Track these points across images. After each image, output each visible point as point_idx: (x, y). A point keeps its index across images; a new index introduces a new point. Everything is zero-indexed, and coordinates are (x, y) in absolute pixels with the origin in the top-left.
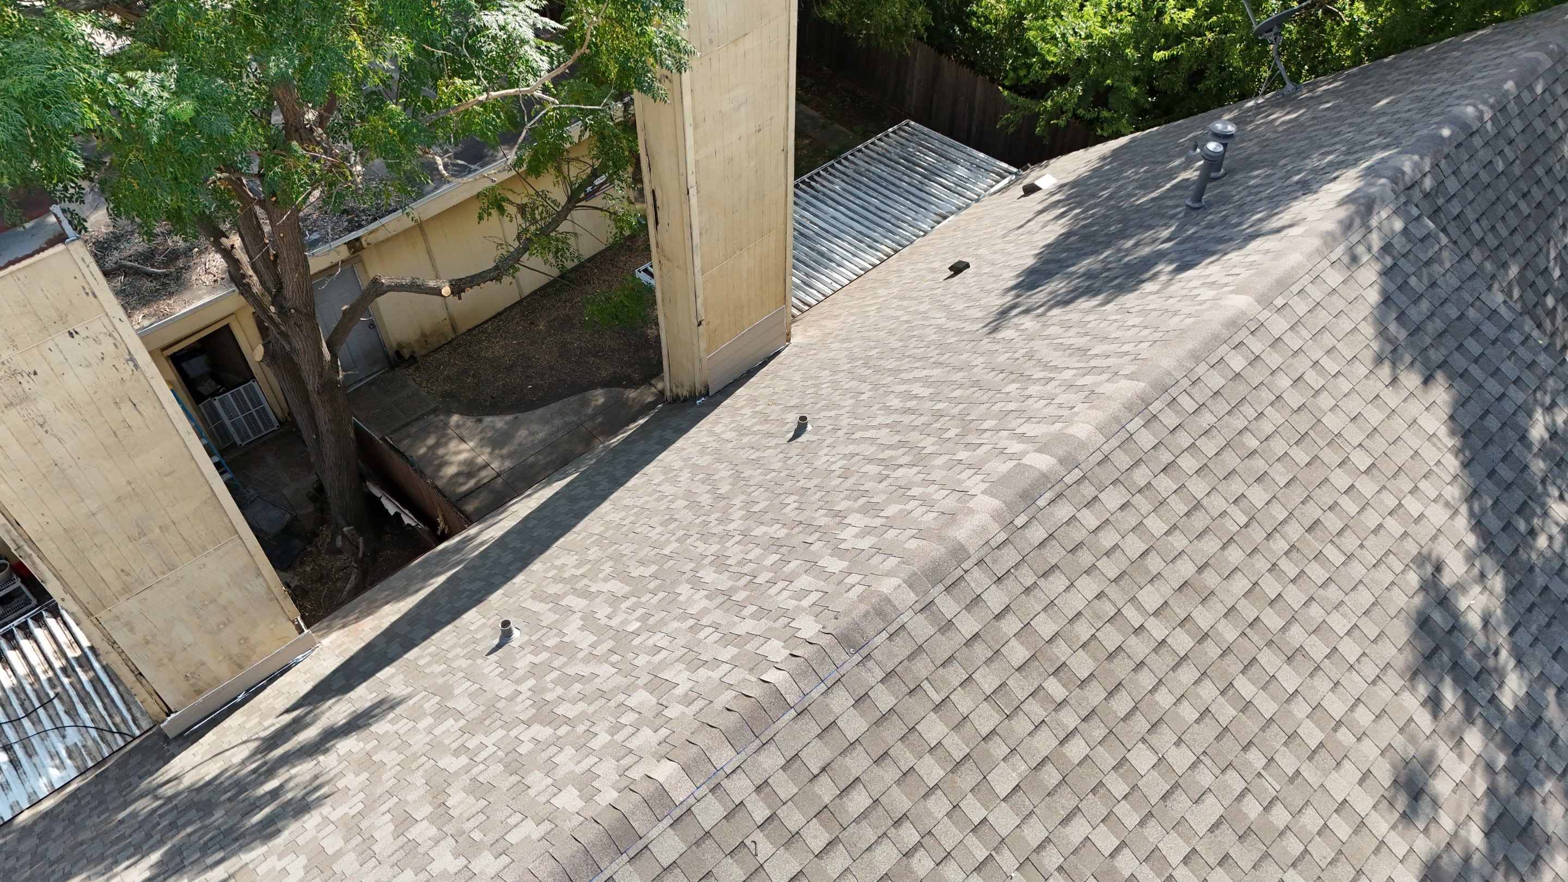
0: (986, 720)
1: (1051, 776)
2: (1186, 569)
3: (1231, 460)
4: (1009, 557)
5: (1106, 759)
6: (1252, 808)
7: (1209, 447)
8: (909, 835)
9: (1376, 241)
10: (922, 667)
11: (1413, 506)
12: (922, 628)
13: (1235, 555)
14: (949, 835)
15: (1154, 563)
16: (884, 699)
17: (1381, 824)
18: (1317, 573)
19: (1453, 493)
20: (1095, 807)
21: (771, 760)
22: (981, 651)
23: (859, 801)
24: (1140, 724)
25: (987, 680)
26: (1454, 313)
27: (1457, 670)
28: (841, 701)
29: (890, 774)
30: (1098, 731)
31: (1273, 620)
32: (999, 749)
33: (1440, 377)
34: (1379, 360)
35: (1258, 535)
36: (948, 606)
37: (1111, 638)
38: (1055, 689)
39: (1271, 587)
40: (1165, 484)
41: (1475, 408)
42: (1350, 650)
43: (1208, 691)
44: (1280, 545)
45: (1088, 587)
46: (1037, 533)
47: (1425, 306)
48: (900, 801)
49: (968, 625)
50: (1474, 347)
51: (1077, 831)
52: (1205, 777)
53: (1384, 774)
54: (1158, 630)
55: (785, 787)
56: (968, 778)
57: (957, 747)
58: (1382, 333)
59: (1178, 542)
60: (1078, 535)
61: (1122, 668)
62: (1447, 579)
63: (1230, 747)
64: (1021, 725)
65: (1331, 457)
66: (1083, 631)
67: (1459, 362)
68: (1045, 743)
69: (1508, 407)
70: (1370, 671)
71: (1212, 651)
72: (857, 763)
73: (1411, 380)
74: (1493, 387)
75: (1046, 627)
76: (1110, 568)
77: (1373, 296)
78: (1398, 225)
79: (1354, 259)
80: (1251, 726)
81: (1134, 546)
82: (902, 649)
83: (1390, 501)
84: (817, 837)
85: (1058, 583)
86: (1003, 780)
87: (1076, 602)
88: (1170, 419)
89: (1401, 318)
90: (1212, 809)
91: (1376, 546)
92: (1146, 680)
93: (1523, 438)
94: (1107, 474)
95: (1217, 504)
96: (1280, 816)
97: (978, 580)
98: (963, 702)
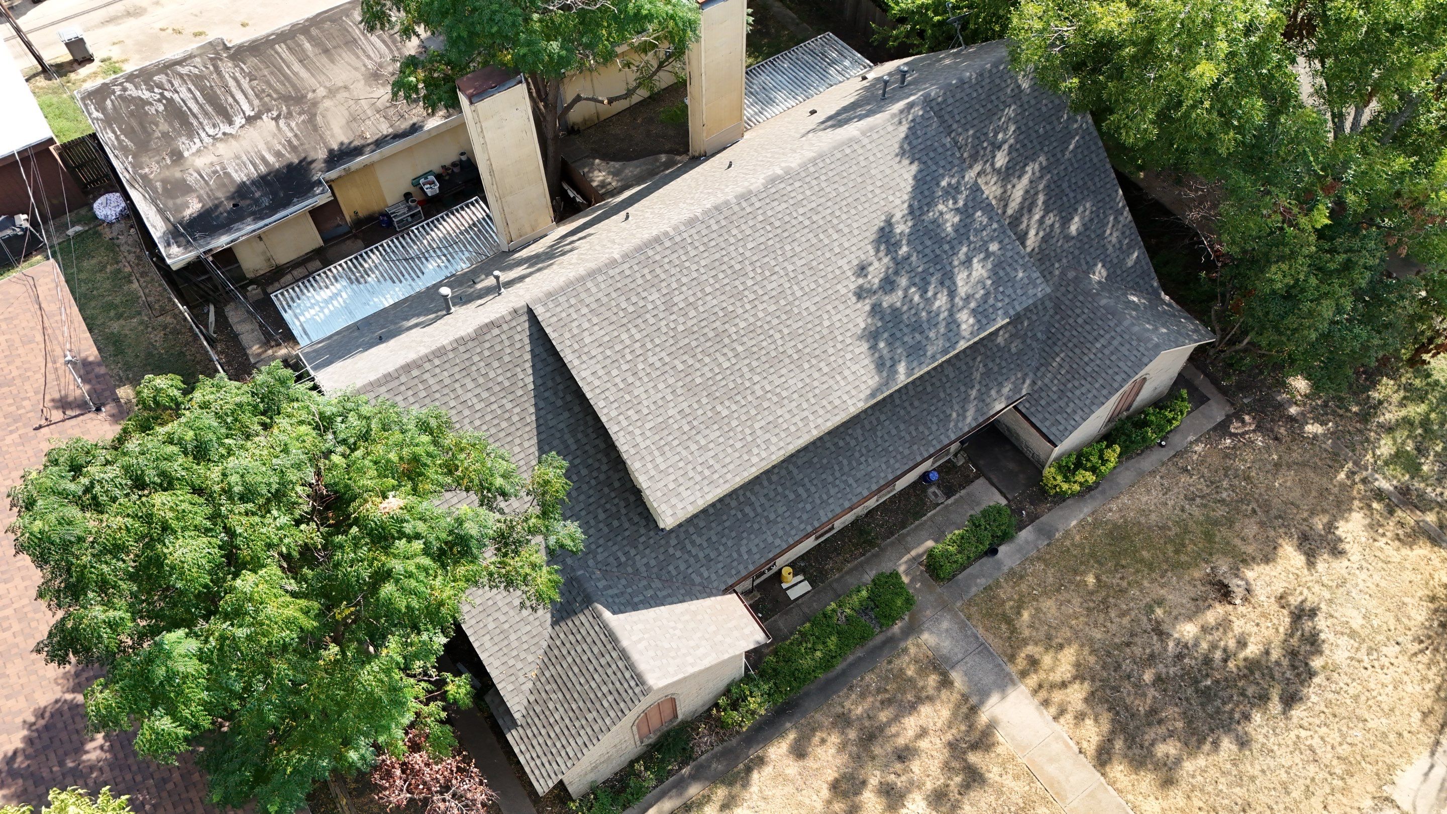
0: (749, 231)
1: (763, 247)
2: (814, 205)
3: (837, 178)
4: (764, 195)
5: (778, 246)
6: (814, 263)
7: (831, 174)
8: (724, 252)
9: (910, 117)
10: (735, 217)
11: (891, 198)
12: (736, 208)
13: (830, 204)
14: (734, 254)
15: (805, 202)
16: (723, 223)
17: (849, 273)
18: (853, 212)
19: (906, 197)
20: (773, 256)
21: (693, 231)
22: (751, 216)
23: (713, 243)
24: (790, 240)
25: (751, 223)
26: (929, 143)
27: (887, 242)
28: (712, 221)
29: (722, 239)
30: (777, 239)
31: (835, 221)
32: (750, 239)
33: (916, 163)
34: (897, 155)
35: (838, 199)
36: (744, 204)
37: (787, 219)
38: (769, 228)
39: (837, 213)
40: (814, 182)
41: (925, 173)
42: (856, 232)
43: (811, 235)
44: (845, 203)
45: (784, 205)
46: (773, 190)
47: (920, 140)
48: (723, 245)
49: (749, 210)
50: (932, 155)
51: (766, 260)
52: (803, 254)
53: (855, 262)
54: (801, 219)
55: (696, 237)
56: (742, 243)
57: (740, 236)
58: (901, 147)
59: (813, 198)
60: (784, 192)
61: (788, 226)
62: (893, 220)
63: (813, 249)
64: (757, 234)
65: (869, 181)
66: (780, 216)
67: (925, 158)
68: (763, 239)
69: (936, 174)
70: (860, 238)
71: (815, 226)
72: (714, 235)
73: (906, 162)
74: (934, 168)
75: (770, 213)
76: (792, 202)
77: (903, 135)
78: (921, 113)
79: (900, 123)
80: (820, 245)
81: (800, 197)
82: (730, 212)
83: (884, 196)
84: (702, 248)
85: (776, 203)
86: (750, 245)
87: (779, 208)
88: (821, 165)
89: (909, 144)
90: (803, 262)
91: (874, 207)
92: (794, 230)
93: (938, 184)
94: (798, 177)
95: (828, 190)
96: (821, 266)
97: (754, 199)
98: (743, 227)
